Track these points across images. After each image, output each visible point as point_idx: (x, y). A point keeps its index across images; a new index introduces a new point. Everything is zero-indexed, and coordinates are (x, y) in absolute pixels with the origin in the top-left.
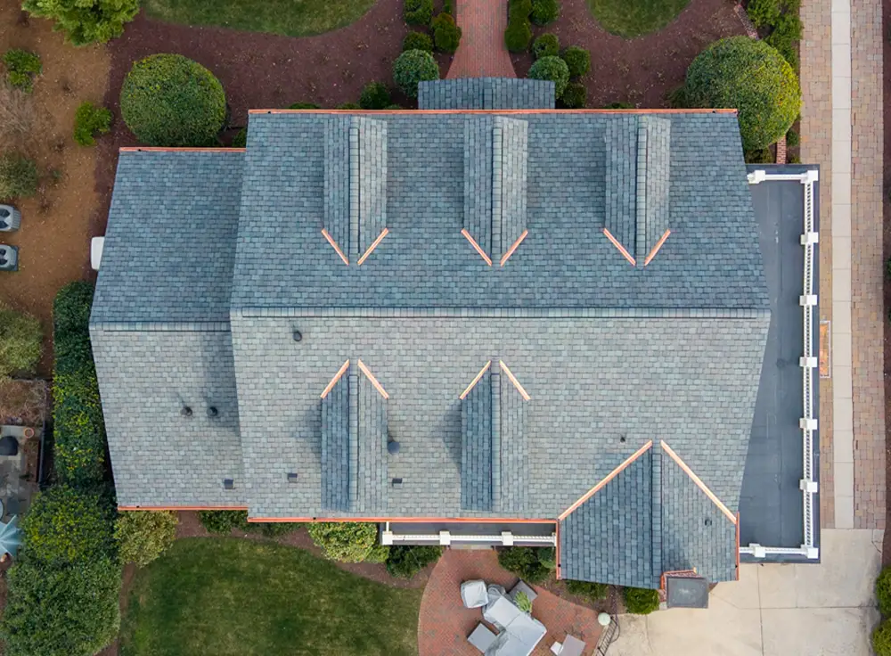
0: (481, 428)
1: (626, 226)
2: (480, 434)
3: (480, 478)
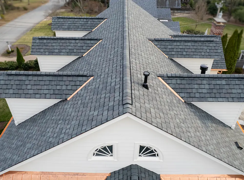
0: (181, 47)
2: (184, 47)
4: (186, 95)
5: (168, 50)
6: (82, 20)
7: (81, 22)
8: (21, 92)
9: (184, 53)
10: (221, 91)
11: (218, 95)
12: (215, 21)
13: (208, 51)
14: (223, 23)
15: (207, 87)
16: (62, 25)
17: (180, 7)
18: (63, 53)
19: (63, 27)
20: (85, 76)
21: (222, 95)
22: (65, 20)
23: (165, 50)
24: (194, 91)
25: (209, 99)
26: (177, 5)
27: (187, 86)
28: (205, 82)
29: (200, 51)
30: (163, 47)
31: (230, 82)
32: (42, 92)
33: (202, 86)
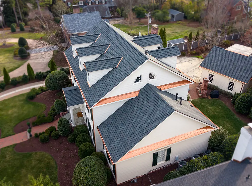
0: (145, 42)
1: (93, 37)
2: (147, 41)
3: (155, 40)
4: (157, 57)
5: (140, 44)
6: (87, 37)
7: (87, 38)
8: (97, 68)
9: (148, 44)
10: (168, 53)
11: (167, 55)
12: (153, 26)
13: (157, 41)
14: (157, 27)
15: (163, 53)
16: (77, 41)
17: (110, 15)
18: (94, 54)
19: (78, 42)
20: (120, 57)
21: (169, 55)
22: (78, 38)
23: (139, 44)
24: (159, 55)
25: (165, 57)
26: (107, 14)
27: (156, 54)
28: (162, 51)
29: (154, 42)
30: (138, 43)
31: (170, 50)
32: (105, 66)
33: (162, 53)
